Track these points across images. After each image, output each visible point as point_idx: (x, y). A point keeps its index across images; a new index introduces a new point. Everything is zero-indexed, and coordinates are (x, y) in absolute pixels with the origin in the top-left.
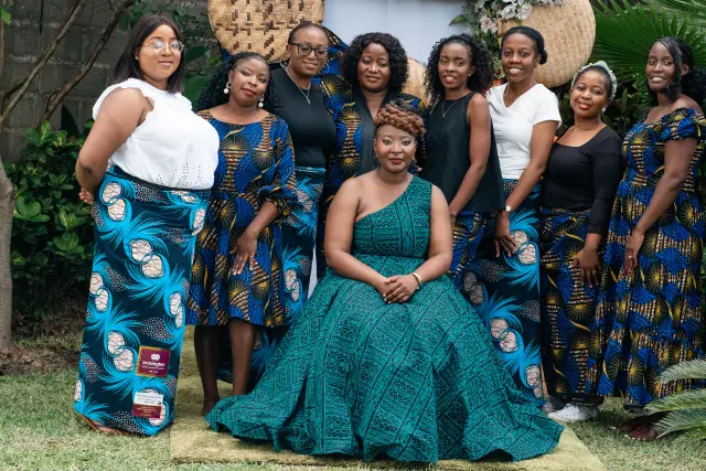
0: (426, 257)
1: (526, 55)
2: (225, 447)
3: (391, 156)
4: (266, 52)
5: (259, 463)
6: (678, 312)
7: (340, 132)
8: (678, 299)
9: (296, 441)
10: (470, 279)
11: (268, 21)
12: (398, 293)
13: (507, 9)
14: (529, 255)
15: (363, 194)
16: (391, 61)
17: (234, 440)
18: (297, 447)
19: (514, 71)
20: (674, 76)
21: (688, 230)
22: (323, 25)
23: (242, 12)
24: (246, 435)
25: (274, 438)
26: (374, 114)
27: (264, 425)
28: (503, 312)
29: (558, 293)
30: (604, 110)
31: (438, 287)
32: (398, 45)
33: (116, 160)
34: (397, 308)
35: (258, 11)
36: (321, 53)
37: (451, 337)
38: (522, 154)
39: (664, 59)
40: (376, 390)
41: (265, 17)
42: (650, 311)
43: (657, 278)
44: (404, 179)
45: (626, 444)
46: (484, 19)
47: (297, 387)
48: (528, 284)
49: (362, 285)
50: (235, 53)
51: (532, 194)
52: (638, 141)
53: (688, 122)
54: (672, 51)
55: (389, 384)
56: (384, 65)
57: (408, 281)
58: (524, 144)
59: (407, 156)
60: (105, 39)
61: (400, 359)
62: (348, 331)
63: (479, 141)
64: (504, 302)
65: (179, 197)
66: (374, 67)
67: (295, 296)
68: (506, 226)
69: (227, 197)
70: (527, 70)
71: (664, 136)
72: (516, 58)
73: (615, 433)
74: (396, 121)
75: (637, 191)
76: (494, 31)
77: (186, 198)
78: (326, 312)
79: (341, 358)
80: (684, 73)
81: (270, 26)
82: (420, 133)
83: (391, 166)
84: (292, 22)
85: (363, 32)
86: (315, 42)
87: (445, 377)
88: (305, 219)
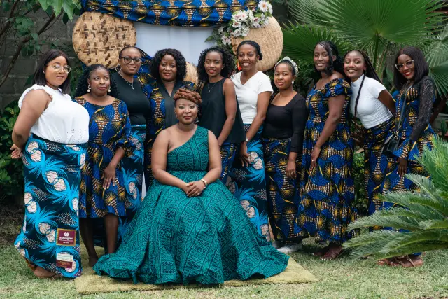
0: (208, 170)
1: (251, 55)
2: (106, 284)
3: (185, 115)
4: (106, 63)
5: (127, 291)
6: (341, 188)
7: (153, 104)
8: (341, 181)
9: (146, 277)
10: (229, 179)
11: (106, 46)
12: (195, 191)
13: (236, 31)
14: (259, 164)
15: (171, 138)
16: (177, 64)
17: (111, 279)
18: (147, 281)
19: (246, 64)
20: (329, 62)
21: (345, 145)
22: (136, 46)
23: (92, 42)
24: (118, 276)
25: (134, 276)
26: (170, 93)
27: (127, 270)
28: (247, 197)
29: (275, 184)
30: (293, 82)
31: (216, 187)
32: (181, 55)
33: (33, 131)
34: (195, 200)
35: (100, 41)
36: (137, 61)
37: (226, 214)
38: (253, 110)
39: (323, 53)
40: (187, 246)
41: (105, 44)
42: (327, 189)
43: (329, 171)
44: (192, 128)
45: (322, 263)
46: (223, 37)
47: (143, 247)
48: (260, 180)
49: (175, 188)
50: (89, 65)
51: (259, 131)
52: (314, 99)
53: (340, 86)
54: (327, 49)
55: (194, 242)
56: (173, 66)
57: (200, 184)
58: (253, 105)
59: (193, 115)
60: (13, 61)
61: (199, 227)
62: (169, 214)
63: (230, 105)
64: (247, 191)
65: (71, 148)
66: (168, 68)
67: (135, 196)
68: (246, 150)
69: (97, 146)
70: (252, 63)
71: (327, 95)
72: (246, 58)
73: (314, 257)
74: (185, 96)
75: (316, 125)
76: (229, 44)
77: (75, 148)
78: (156, 204)
79: (167, 230)
80: (334, 59)
81: (108, 49)
82: (199, 102)
83: (185, 121)
84: (119, 46)
85: (161, 49)
86: (133, 56)
87: (225, 235)
88: (137, 153)
